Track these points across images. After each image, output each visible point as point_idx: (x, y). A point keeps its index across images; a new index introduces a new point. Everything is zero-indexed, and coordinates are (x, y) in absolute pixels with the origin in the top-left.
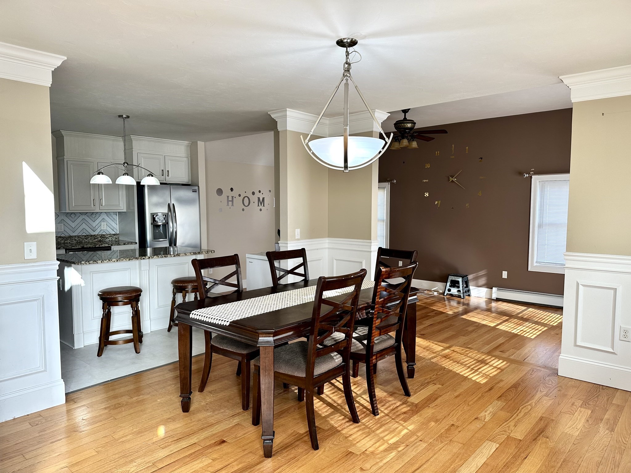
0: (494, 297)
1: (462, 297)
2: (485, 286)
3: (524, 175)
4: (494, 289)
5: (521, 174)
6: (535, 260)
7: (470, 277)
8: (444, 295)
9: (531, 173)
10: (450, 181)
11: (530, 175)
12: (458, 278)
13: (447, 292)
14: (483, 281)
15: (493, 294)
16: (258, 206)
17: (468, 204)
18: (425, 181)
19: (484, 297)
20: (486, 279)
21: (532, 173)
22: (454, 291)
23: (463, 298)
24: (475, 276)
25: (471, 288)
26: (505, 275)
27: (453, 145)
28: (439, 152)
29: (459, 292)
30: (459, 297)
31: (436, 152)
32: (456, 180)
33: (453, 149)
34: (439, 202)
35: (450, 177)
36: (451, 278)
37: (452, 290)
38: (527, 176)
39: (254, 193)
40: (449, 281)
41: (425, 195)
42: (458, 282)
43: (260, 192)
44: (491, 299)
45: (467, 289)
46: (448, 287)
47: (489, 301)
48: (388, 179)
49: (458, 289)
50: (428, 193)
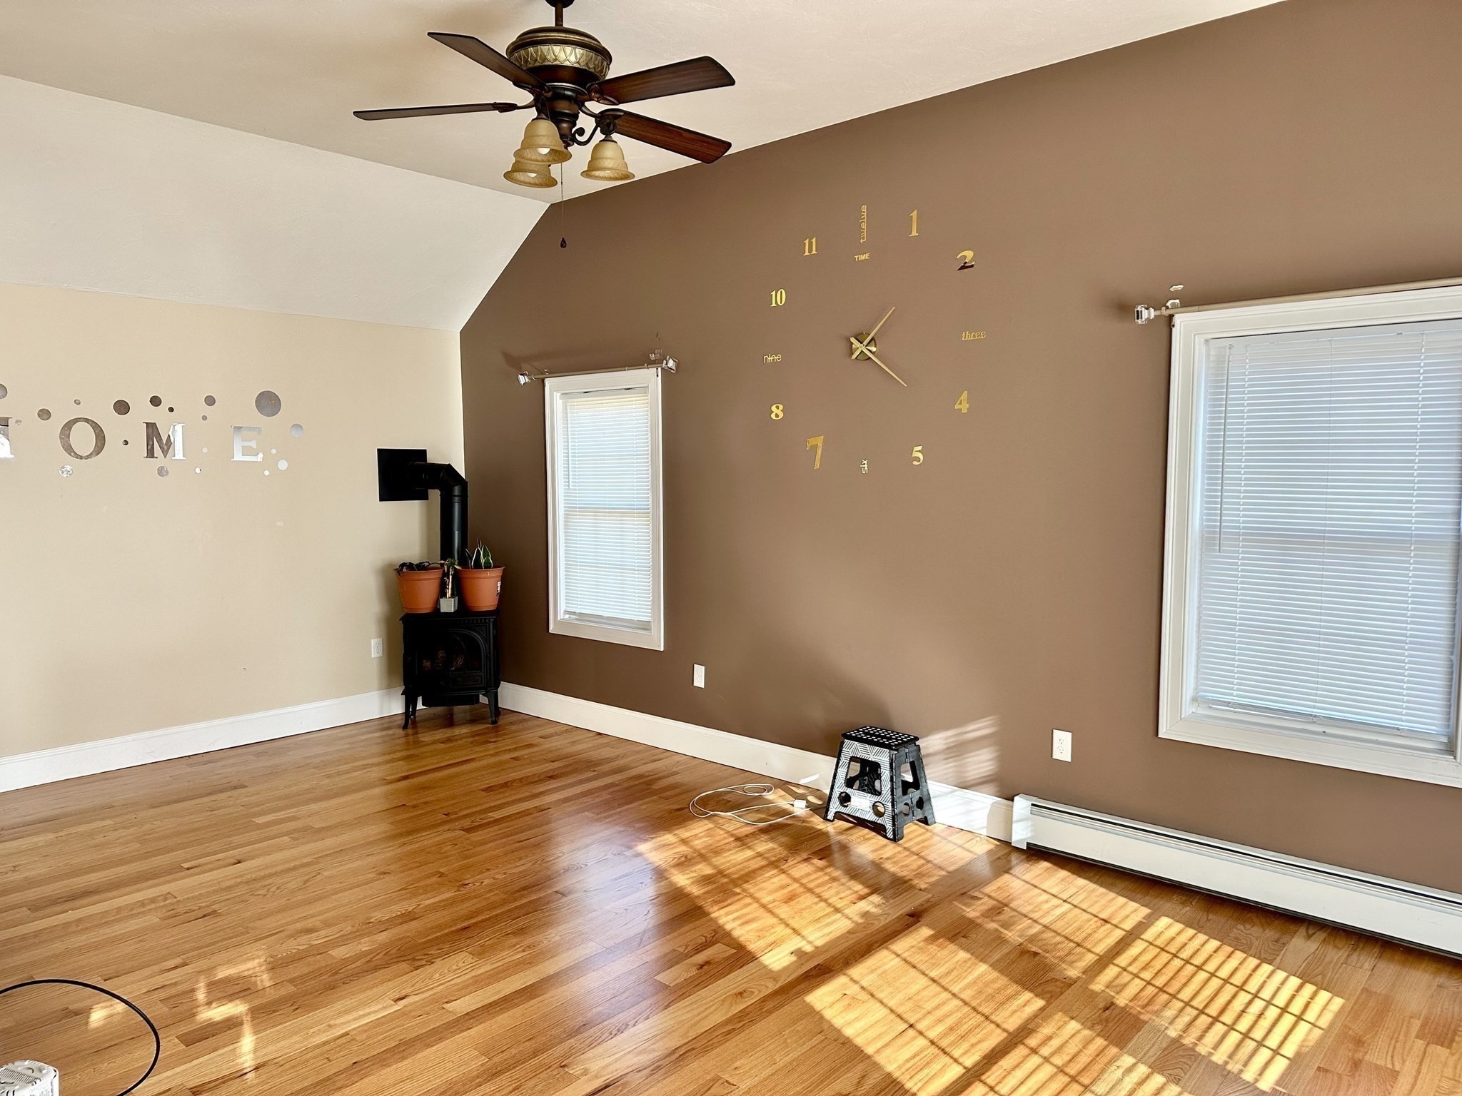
0: (1021, 837)
1: (891, 835)
2: (990, 787)
3: (1139, 315)
4: (1022, 804)
5: (1125, 309)
6: (1188, 692)
7: (931, 744)
8: (825, 818)
9: (1168, 304)
10: (854, 357)
11: (1166, 313)
12: (876, 754)
13: (835, 807)
14: (982, 762)
15: (1014, 825)
16: (151, 454)
17: (920, 448)
18: (770, 359)
19: (984, 832)
20: (994, 755)
21: (1172, 304)
22: (861, 803)
23: (893, 839)
24: (953, 739)
25: (934, 787)
26: (1063, 746)
27: (864, 209)
28: (814, 240)
29: (879, 814)
30: (879, 833)
31: (807, 242)
32: (874, 349)
33: (864, 226)
34: (819, 441)
35: (853, 340)
36: (852, 748)
37: (853, 799)
38: (1152, 317)
39: (122, 408)
40: (844, 759)
41: (773, 416)
42: (875, 766)
43: (155, 401)
44: (1008, 844)
45: (914, 795)
46: (840, 788)
47: (1000, 854)
48: (652, 357)
49: (875, 798)
50: (781, 407)
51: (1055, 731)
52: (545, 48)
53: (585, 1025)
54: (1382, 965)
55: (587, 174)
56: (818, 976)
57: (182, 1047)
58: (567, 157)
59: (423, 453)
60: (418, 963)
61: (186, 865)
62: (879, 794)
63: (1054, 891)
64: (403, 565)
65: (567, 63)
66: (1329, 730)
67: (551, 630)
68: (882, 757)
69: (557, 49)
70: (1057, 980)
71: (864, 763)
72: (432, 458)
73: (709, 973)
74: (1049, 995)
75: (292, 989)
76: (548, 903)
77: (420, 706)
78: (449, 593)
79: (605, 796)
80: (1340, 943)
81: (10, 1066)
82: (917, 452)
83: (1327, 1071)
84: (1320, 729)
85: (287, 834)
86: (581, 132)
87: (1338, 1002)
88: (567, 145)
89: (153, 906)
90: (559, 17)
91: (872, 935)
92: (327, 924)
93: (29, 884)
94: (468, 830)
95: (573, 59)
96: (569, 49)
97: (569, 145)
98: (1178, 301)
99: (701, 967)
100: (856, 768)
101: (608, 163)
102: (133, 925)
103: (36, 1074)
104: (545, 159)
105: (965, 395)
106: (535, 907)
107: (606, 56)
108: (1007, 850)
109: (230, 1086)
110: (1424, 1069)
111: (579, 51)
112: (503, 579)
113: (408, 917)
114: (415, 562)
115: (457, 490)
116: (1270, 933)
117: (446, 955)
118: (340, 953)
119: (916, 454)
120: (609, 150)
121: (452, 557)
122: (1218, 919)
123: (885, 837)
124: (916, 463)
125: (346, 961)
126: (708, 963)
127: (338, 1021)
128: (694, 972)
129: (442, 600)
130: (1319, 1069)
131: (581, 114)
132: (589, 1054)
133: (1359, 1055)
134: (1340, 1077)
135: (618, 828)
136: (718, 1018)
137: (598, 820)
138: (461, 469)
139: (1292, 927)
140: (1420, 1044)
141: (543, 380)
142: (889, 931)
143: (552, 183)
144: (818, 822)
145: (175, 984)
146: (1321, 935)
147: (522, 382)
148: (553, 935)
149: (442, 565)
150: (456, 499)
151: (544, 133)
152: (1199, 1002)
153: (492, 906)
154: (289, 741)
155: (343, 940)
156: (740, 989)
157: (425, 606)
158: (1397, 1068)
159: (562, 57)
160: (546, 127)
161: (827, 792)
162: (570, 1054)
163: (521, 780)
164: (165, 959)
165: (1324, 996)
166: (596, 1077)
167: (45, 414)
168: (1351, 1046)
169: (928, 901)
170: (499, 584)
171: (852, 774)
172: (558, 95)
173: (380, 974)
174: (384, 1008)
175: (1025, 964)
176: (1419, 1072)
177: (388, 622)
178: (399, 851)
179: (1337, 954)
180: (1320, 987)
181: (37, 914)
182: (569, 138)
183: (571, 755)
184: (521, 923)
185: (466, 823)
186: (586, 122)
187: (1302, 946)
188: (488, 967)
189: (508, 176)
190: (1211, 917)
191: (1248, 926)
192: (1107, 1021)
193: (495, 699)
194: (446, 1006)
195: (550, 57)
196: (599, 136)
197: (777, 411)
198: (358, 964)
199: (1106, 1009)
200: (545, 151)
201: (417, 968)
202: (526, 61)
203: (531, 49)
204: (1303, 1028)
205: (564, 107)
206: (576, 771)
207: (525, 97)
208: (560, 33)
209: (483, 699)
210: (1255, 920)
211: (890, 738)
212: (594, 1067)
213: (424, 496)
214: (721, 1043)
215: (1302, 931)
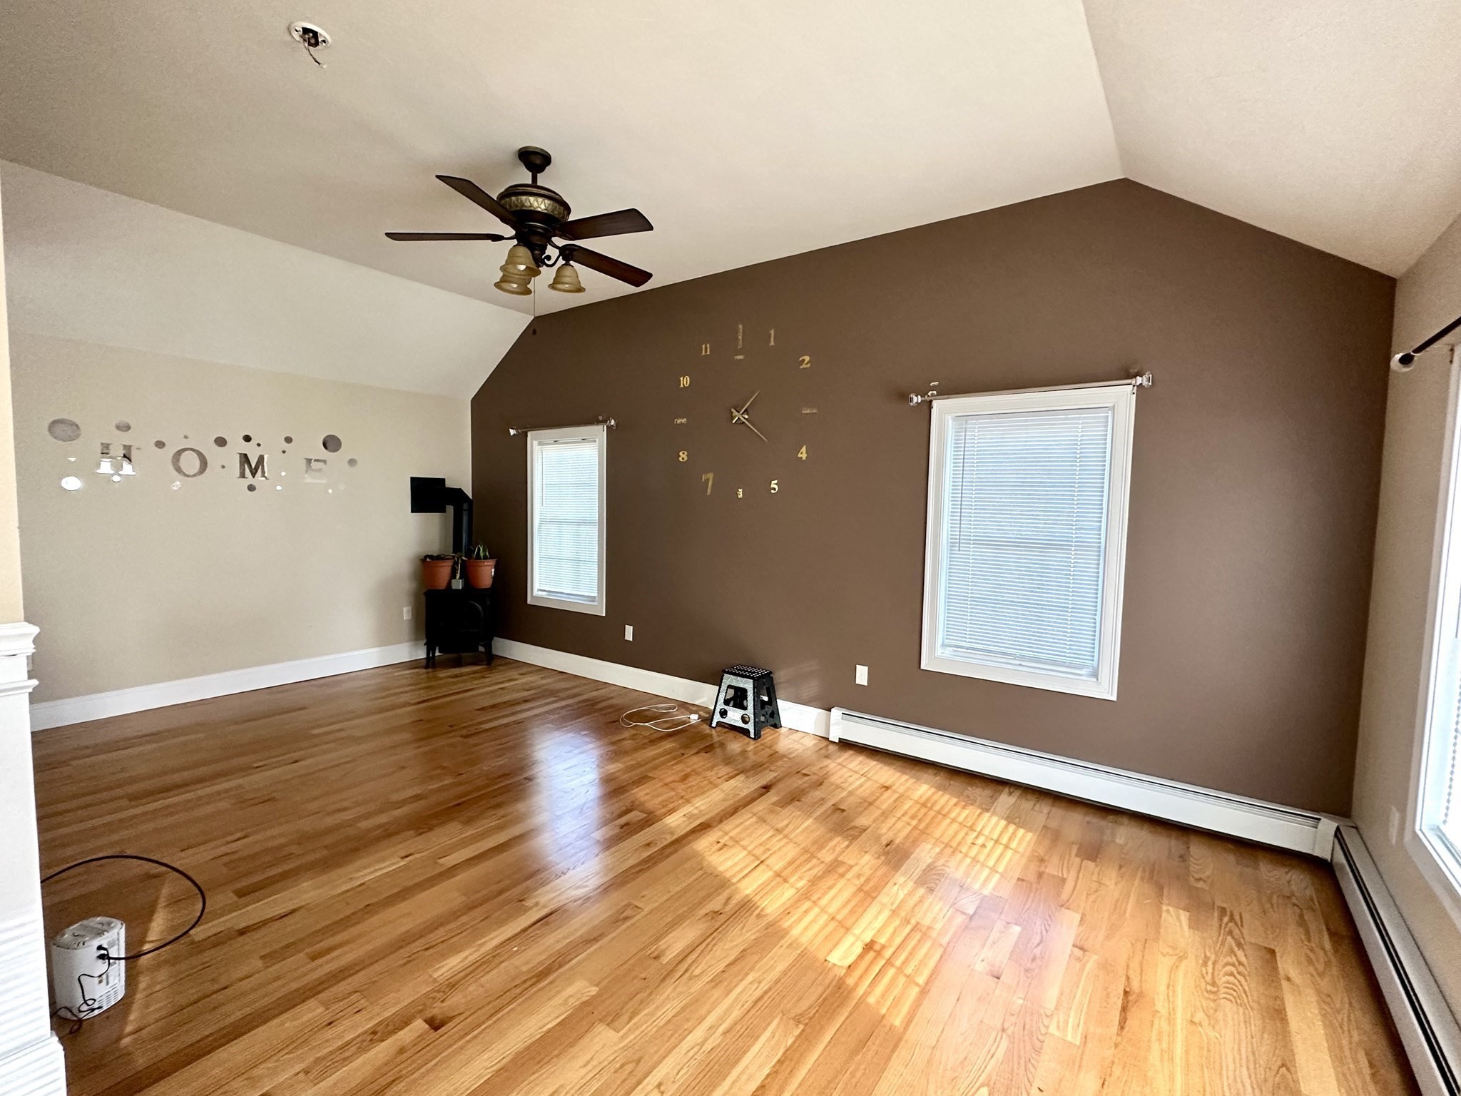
0: (836, 735)
1: (752, 736)
2: (816, 703)
3: (911, 400)
4: (836, 713)
5: (905, 397)
6: (939, 641)
7: (780, 676)
8: (710, 725)
9: (929, 394)
10: (734, 421)
11: (928, 399)
12: (744, 683)
13: (717, 718)
14: (812, 688)
15: (831, 727)
16: (243, 475)
17: (776, 482)
18: (679, 421)
19: (813, 732)
20: (819, 683)
21: (932, 394)
22: (734, 716)
23: (754, 739)
24: (794, 673)
25: (781, 704)
26: (862, 675)
27: (740, 326)
28: (708, 345)
29: (745, 722)
30: (745, 734)
31: (704, 346)
32: (746, 417)
33: (740, 338)
34: (711, 476)
35: (733, 410)
36: (729, 680)
37: (729, 713)
38: (919, 401)
39: (221, 442)
40: (724, 687)
41: (680, 459)
42: (744, 691)
43: (247, 439)
44: (827, 739)
45: (768, 709)
46: (721, 705)
47: (822, 746)
48: (601, 418)
49: (743, 712)
50: (686, 453)
51: (858, 666)
52: (524, 198)
53: (538, 871)
54: (1054, 810)
55: (552, 286)
56: (702, 830)
57: (236, 899)
58: (538, 273)
59: (443, 480)
60: (421, 831)
61: (255, 765)
62: (745, 708)
63: (856, 769)
64: (427, 556)
65: (539, 209)
66: (1023, 663)
67: (529, 602)
68: (748, 685)
69: (532, 199)
70: (857, 827)
71: (737, 689)
72: (449, 484)
73: (628, 830)
74: (851, 838)
75: (325, 852)
76: (518, 786)
77: (437, 654)
78: (458, 576)
79: (564, 712)
80: (1029, 797)
81: (85, 922)
82: (774, 484)
83: (1023, 880)
84: (1018, 662)
85: (334, 741)
86: (549, 258)
87: (1030, 835)
88: (539, 266)
89: (227, 795)
90: (534, 179)
91: (738, 801)
92: (358, 804)
93: (132, 780)
94: (466, 737)
95: (543, 207)
96: (540, 200)
97: (540, 266)
98: (935, 392)
99: (622, 827)
100: (731, 693)
101: (567, 280)
102: (209, 809)
103: (105, 927)
104: (523, 273)
105: (804, 449)
106: (507, 789)
107: (567, 209)
108: (825, 743)
109: (270, 927)
110: (1081, 876)
111: (547, 201)
112: (496, 567)
113: (417, 798)
114: (435, 555)
115: (465, 506)
116: (988, 792)
117: (442, 824)
118: (364, 825)
119: (773, 486)
120: (568, 271)
121: (461, 552)
122: (957, 784)
123: (749, 736)
124: (773, 491)
125: (369, 831)
126: (627, 824)
127: (357, 875)
128: (617, 830)
129: (453, 581)
130: (1019, 879)
131: (549, 246)
132: (540, 891)
133: (1042, 869)
134: (1031, 884)
135: (570, 735)
136: (632, 862)
137: (557, 729)
138: (469, 492)
139: (1000, 788)
140: (1078, 860)
141: (526, 433)
142: (749, 799)
143: (528, 292)
144: (705, 727)
145: (236, 852)
146: (1018, 793)
147: (512, 434)
148: (520, 807)
149: (454, 557)
150: (465, 513)
151: (520, 255)
152: (945, 839)
153: (478, 789)
154: (342, 677)
155: (367, 816)
156: (648, 842)
157: (442, 584)
158: (1065, 876)
159: (536, 204)
160: (524, 252)
161: (712, 708)
162: (529, 891)
163: (505, 703)
164: (231, 834)
165: (1021, 832)
166: (544, 907)
167: (160, 444)
168: (1038, 863)
169: (775, 778)
170: (493, 570)
171: (728, 697)
172: (533, 231)
173: (394, 839)
174: (394, 864)
175: (837, 817)
176: (1077, 878)
177: (416, 596)
178: (416, 751)
179: (1028, 804)
180: (1019, 826)
181: (133, 803)
182: (540, 261)
183: (539, 687)
184: (499, 800)
185: (464, 732)
186: (551, 252)
187: (1006, 800)
188: (470, 833)
189: (497, 285)
190: (952, 782)
191: (974, 788)
192: (888, 853)
193: (489, 647)
194: (439, 861)
195: (527, 204)
196: (561, 262)
197: (683, 456)
198: (378, 832)
199: (887, 845)
200: (522, 267)
201: (420, 834)
202: (510, 206)
203: (513, 198)
204: (1009, 854)
205: (536, 240)
206: (543, 697)
207: (509, 231)
208: (534, 189)
209: (481, 649)
210: (979, 785)
211: (754, 672)
212: (543, 900)
213: (442, 510)
214: (633, 879)
215: (1007, 790)
